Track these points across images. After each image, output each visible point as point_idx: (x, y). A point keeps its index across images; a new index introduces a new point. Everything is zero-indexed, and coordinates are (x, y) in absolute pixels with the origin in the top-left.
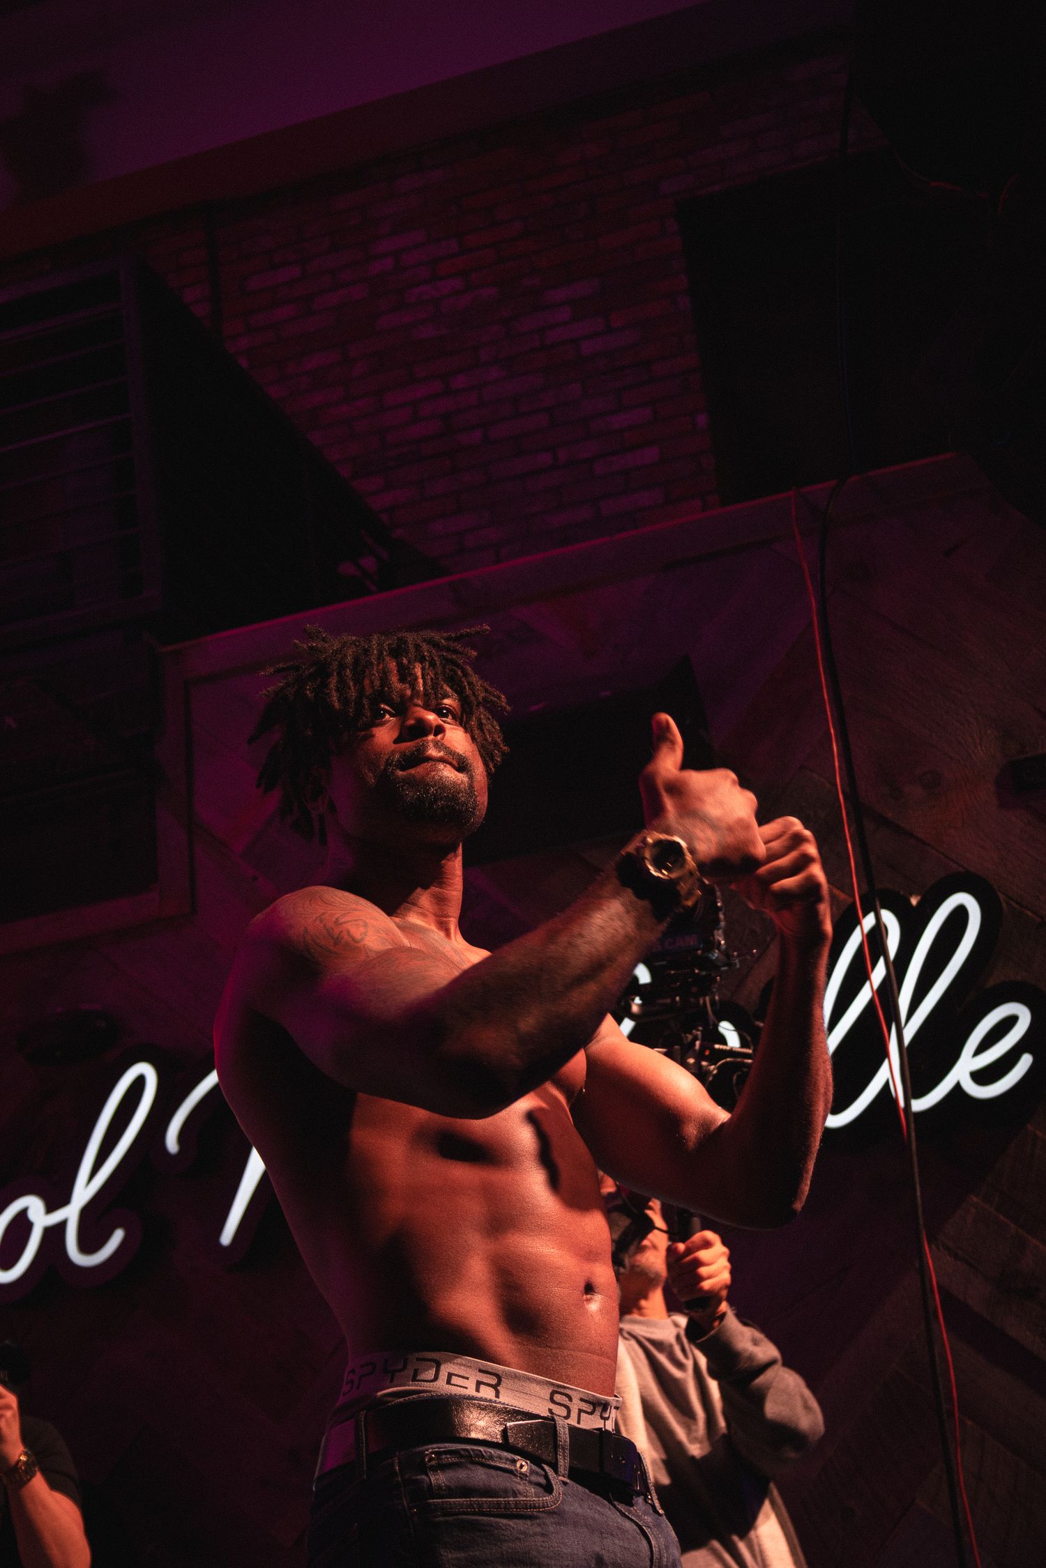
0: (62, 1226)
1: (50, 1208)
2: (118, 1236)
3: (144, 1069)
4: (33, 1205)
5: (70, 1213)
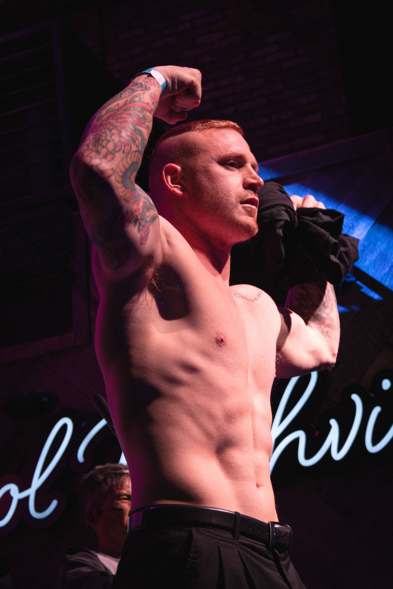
0: (27, 498)
1: (21, 490)
2: (54, 503)
3: (66, 420)
4: (13, 488)
5: (31, 492)
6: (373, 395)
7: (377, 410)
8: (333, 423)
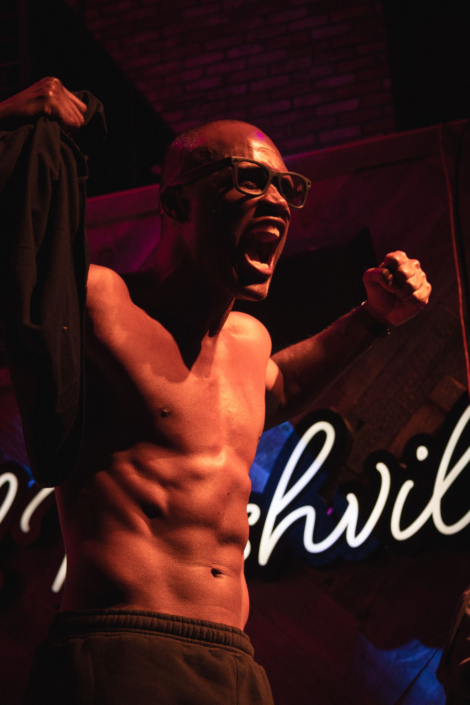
3: (10, 477)
6: (404, 466)
7: (408, 485)
8: (352, 498)
